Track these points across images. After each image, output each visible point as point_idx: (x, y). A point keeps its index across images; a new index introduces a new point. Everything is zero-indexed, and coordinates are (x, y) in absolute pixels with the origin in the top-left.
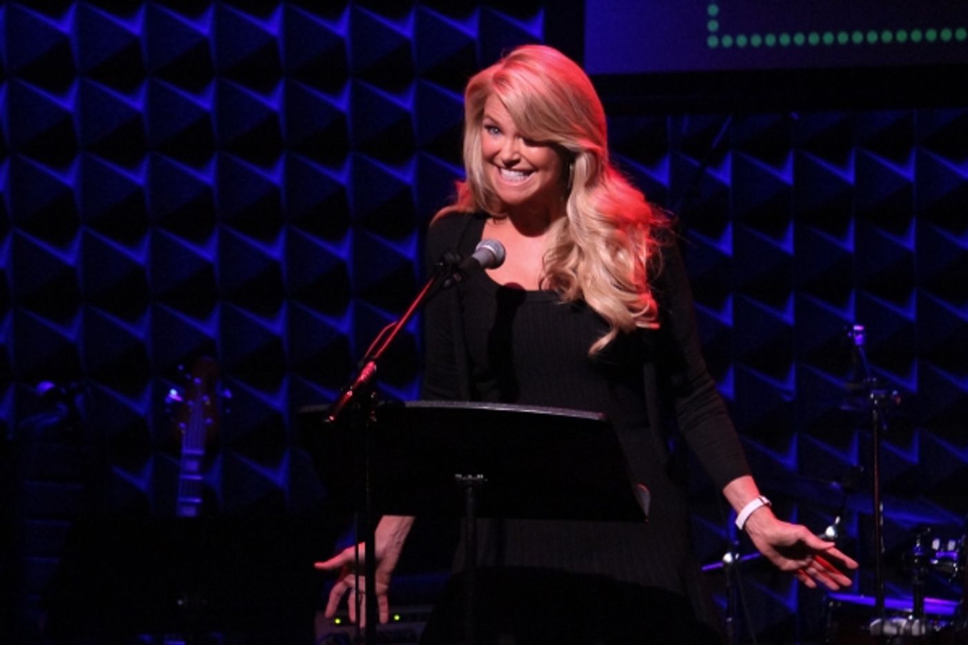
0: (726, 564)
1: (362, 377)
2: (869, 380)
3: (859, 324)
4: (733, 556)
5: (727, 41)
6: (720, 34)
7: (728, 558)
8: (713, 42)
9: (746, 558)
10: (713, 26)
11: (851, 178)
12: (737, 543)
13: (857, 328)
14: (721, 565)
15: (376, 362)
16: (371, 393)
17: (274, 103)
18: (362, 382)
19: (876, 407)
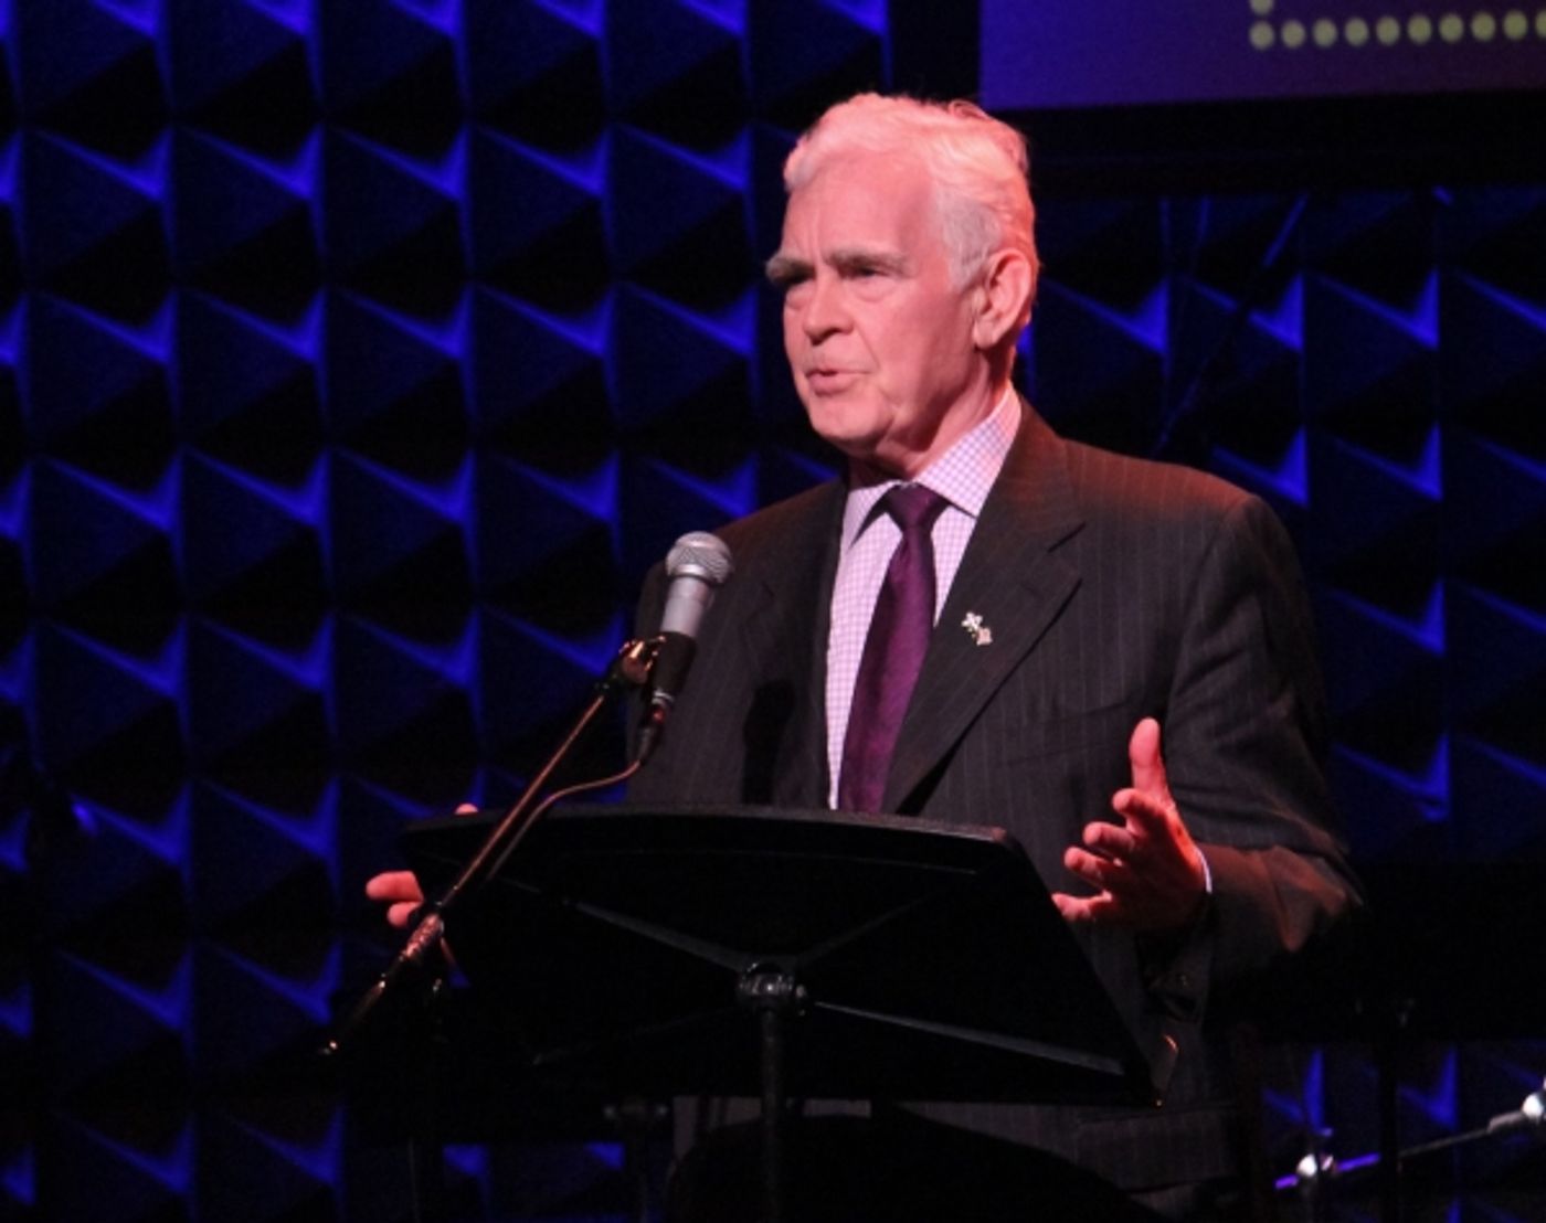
0: (1303, 1179)
1: (410, 951)
4: (1319, 1163)
5: (1293, 34)
6: (1277, 21)
7: (1308, 1166)
8: (1261, 36)
9: (1349, 1166)
10: (1261, 2)
12: (1328, 1132)
14: (1293, 1182)
15: (444, 915)
16: (433, 983)
17: (301, 181)
18: (407, 959)
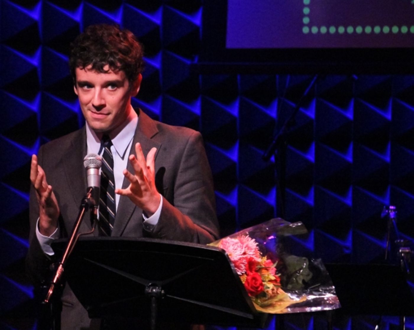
2: (399, 241)
3: (392, 205)
5: (315, 30)
6: (310, 25)
8: (306, 30)
10: (306, 20)
11: (389, 117)
13: (392, 207)
19: (403, 258)
